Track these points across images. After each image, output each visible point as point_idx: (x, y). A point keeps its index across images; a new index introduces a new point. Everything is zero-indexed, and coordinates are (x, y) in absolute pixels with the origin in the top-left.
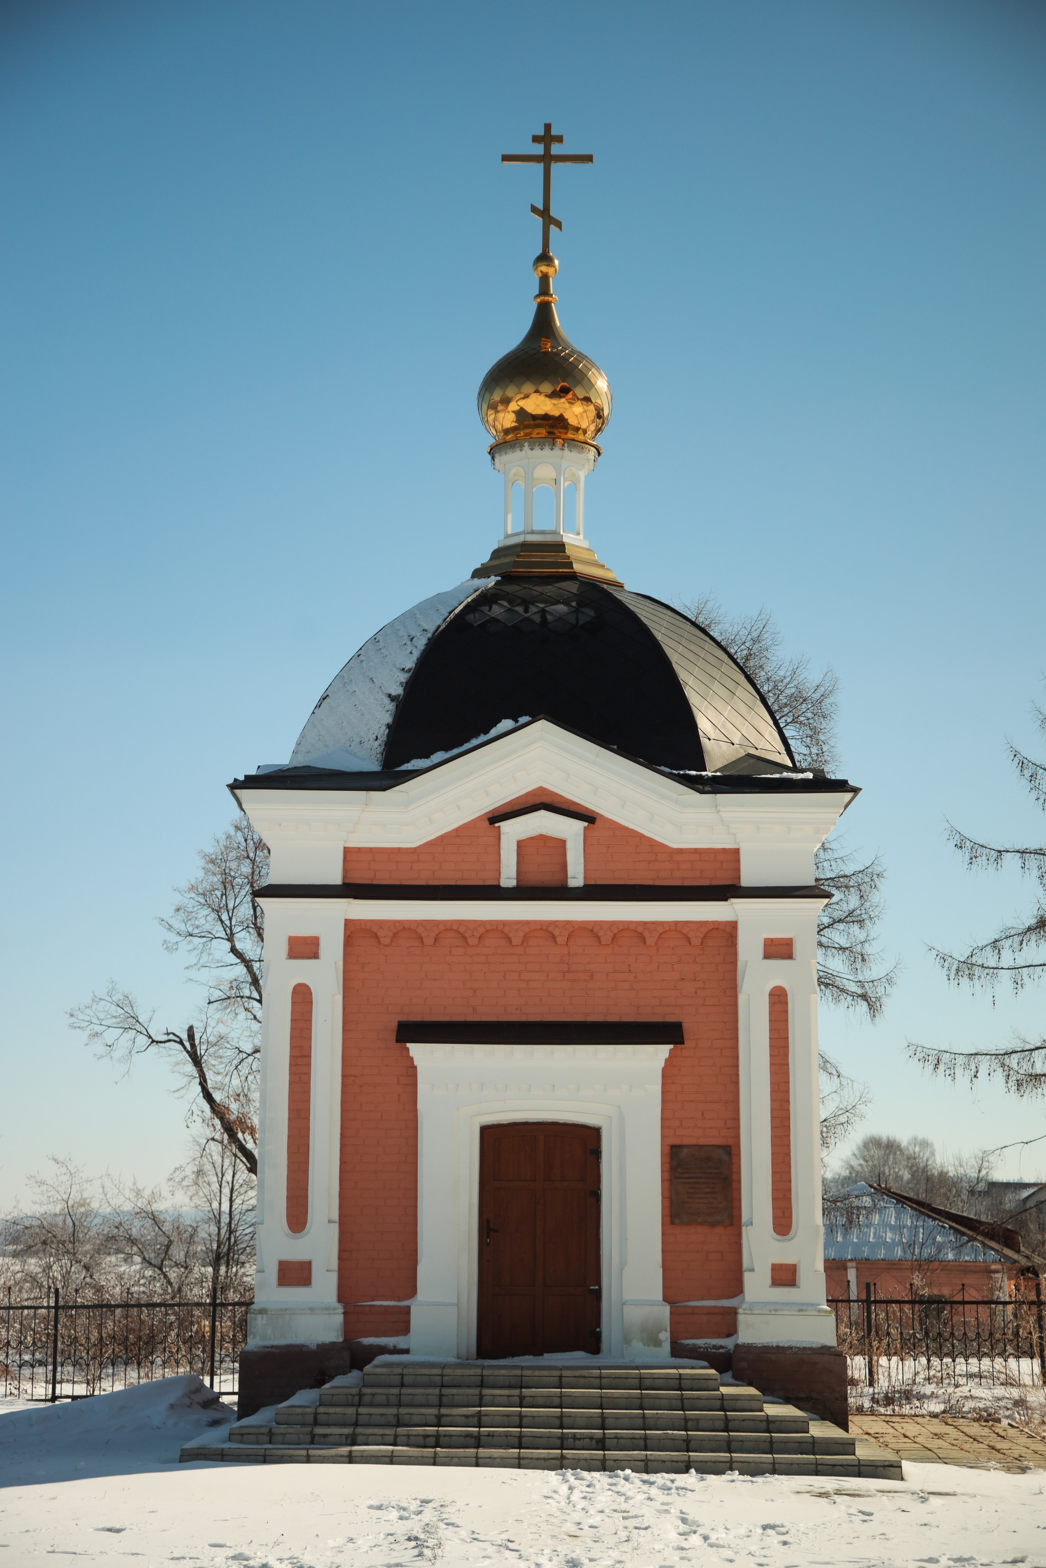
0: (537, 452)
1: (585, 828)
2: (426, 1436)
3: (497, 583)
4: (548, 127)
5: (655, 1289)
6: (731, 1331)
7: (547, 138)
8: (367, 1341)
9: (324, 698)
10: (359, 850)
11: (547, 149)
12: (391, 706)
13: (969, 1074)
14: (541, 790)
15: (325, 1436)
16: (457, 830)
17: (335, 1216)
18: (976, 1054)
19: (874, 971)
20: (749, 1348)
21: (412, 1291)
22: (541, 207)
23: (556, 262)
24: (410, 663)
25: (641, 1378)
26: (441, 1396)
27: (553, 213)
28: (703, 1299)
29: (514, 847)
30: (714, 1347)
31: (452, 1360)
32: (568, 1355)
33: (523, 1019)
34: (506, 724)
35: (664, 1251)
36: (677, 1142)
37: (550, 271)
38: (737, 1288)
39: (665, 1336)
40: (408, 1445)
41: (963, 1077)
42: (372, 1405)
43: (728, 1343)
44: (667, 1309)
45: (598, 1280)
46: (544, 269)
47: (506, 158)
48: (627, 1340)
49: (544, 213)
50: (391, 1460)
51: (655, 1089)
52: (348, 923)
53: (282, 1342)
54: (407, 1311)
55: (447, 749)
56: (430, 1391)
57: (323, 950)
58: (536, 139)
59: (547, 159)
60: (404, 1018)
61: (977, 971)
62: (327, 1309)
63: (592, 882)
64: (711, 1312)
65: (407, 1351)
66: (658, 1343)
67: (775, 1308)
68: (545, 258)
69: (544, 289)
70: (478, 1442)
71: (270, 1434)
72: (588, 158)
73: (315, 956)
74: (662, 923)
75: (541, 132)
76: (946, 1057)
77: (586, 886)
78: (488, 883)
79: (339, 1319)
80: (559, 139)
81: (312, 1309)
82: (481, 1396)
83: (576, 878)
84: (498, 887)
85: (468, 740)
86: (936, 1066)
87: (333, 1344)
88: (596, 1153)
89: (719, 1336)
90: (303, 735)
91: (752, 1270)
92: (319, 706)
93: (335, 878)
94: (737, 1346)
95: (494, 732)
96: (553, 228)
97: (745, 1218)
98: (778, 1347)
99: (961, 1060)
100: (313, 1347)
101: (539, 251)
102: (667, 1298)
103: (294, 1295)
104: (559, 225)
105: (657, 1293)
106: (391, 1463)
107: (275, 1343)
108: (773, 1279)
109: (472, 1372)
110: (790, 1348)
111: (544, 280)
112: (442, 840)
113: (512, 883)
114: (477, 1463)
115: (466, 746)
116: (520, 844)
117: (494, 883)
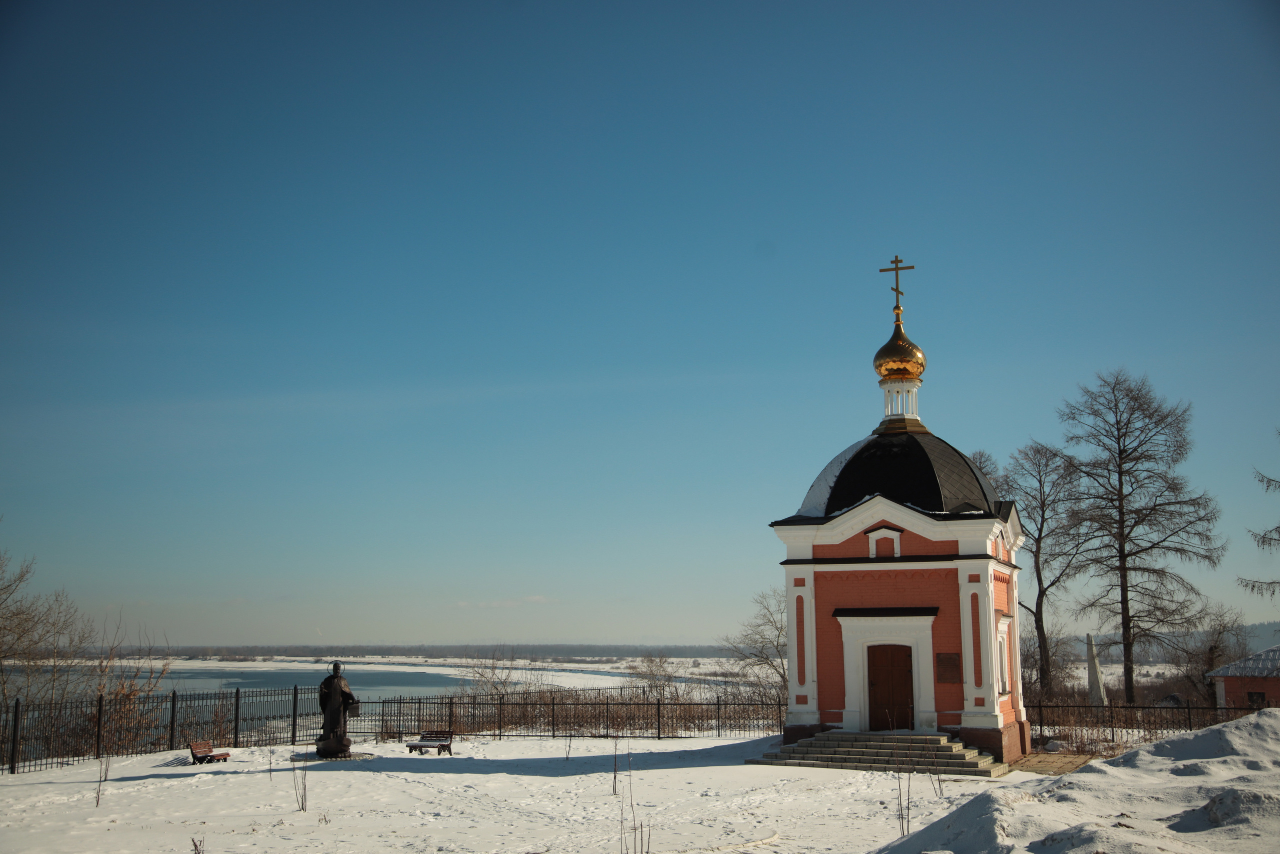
0: (893, 384)
1: (900, 535)
2: (828, 758)
3: (877, 437)
4: (896, 257)
5: (932, 707)
6: (960, 723)
7: (896, 261)
8: (828, 724)
9: (812, 486)
10: (818, 546)
11: (897, 265)
12: (829, 491)
13: (1269, 593)
14: (883, 521)
15: (794, 757)
16: (853, 537)
17: (815, 679)
18: (1272, 583)
19: (1216, 544)
20: (965, 729)
21: (844, 707)
22: (895, 288)
23: (902, 308)
24: (837, 474)
25: (912, 739)
26: (839, 744)
27: (900, 289)
28: (950, 710)
29: (874, 543)
30: (954, 728)
31: (858, 731)
32: (902, 730)
33: (880, 607)
34: (867, 497)
35: (935, 693)
36: (939, 652)
37: (900, 312)
38: (962, 708)
39: (935, 724)
40: (821, 761)
41: (1267, 595)
42: (815, 747)
43: (958, 727)
44: (936, 714)
45: (912, 703)
46: (897, 311)
47: (881, 271)
48: (921, 726)
49: (896, 290)
50: (813, 766)
51: (929, 633)
52: (815, 573)
53: (798, 724)
54: (842, 713)
55: (848, 507)
56: (835, 743)
57: (806, 583)
58: (892, 262)
59: (897, 269)
60: (837, 607)
61: (1272, 542)
62: (813, 713)
63: (903, 555)
64: (953, 715)
65: (842, 728)
66: (932, 727)
67: (975, 714)
68: (897, 307)
69: (898, 320)
70: (845, 760)
71: (776, 756)
72: (912, 267)
73: (804, 585)
74: (930, 570)
75: (894, 259)
76: (1257, 584)
77: (901, 557)
78: (865, 556)
79: (817, 716)
80: (901, 261)
81: (808, 712)
82: (852, 745)
83: (897, 553)
84: (869, 558)
85: (856, 503)
86: (1252, 589)
87: (815, 725)
88: (910, 656)
89: (956, 724)
90: (804, 501)
91: (967, 700)
92: (810, 489)
93: (809, 555)
94: (961, 728)
95: (863, 500)
96: (900, 295)
97: (964, 681)
98: (976, 729)
99: (1265, 586)
100: (808, 726)
101: (895, 305)
102: (937, 710)
103: (801, 707)
104: (902, 294)
105: (933, 708)
106: (813, 767)
107: (795, 724)
108: (975, 703)
109: (852, 736)
110: (981, 729)
111: (898, 315)
112: (848, 540)
113: (874, 556)
114: (842, 768)
115: (855, 505)
116: (878, 542)
117: (867, 556)
